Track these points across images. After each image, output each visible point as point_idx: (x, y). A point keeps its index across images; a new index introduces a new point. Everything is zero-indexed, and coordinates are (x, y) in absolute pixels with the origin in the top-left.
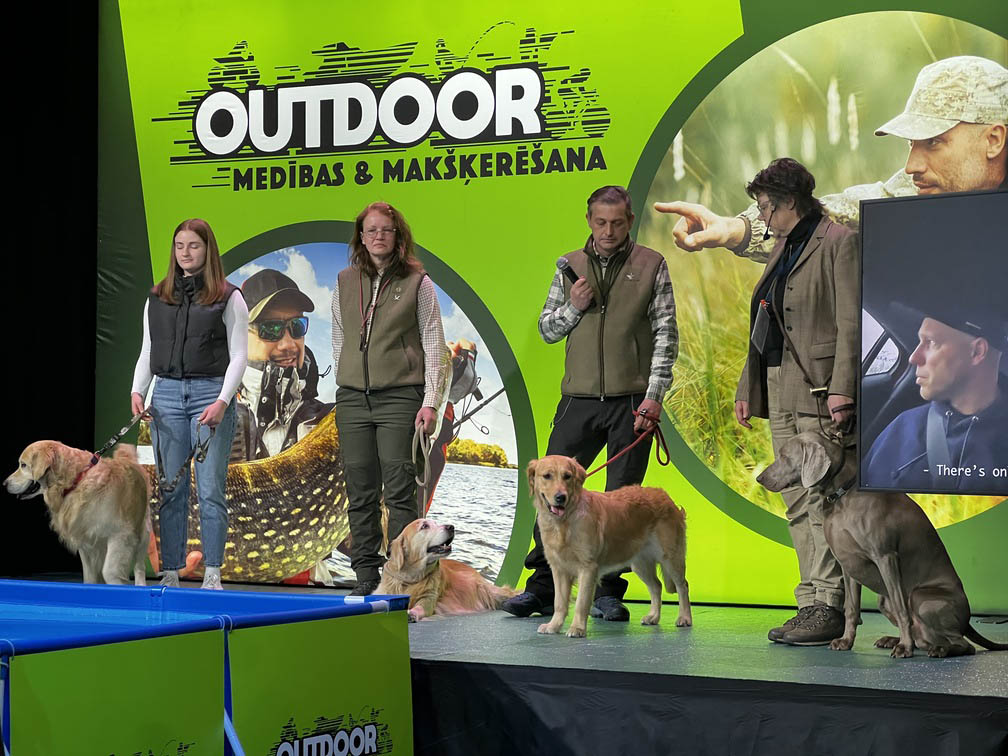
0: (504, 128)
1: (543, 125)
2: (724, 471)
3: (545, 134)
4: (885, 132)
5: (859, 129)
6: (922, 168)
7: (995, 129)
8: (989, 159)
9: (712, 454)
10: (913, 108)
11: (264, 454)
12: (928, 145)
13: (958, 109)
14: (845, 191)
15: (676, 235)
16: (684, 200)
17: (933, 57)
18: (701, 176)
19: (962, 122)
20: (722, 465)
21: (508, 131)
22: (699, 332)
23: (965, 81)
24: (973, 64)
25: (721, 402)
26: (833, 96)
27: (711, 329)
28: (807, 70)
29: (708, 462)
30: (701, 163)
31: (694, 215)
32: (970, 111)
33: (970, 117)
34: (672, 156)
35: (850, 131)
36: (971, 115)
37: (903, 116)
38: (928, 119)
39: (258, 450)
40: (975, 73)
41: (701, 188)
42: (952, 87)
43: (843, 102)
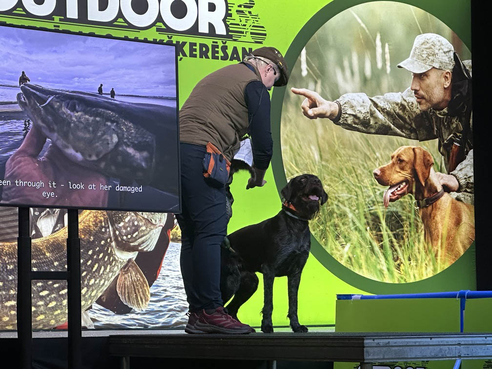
0: (204, 28)
1: (228, 30)
2: (331, 248)
3: (228, 36)
4: (402, 66)
5: (390, 63)
6: (418, 88)
7: (447, 73)
8: (445, 88)
9: (324, 238)
10: (413, 56)
11: (39, 235)
12: (420, 77)
13: (432, 60)
14: (385, 95)
15: (303, 108)
16: (307, 88)
17: (421, 32)
18: (316, 76)
19: (434, 67)
20: (329, 244)
21: (207, 31)
22: (316, 167)
23: (434, 46)
24: (437, 39)
25: (328, 208)
26: (378, 43)
27: (322, 165)
28: (366, 26)
29: (322, 243)
30: (316, 68)
31: (313, 98)
32: (437, 62)
33: (437, 65)
34: (300, 62)
35: (387, 63)
36: (437, 64)
37: (409, 59)
38: (420, 63)
39: (34, 232)
40: (439, 44)
41: (316, 82)
42: (429, 48)
43: (383, 47)
